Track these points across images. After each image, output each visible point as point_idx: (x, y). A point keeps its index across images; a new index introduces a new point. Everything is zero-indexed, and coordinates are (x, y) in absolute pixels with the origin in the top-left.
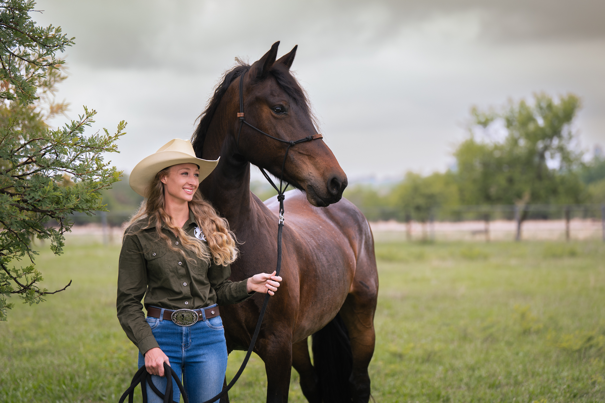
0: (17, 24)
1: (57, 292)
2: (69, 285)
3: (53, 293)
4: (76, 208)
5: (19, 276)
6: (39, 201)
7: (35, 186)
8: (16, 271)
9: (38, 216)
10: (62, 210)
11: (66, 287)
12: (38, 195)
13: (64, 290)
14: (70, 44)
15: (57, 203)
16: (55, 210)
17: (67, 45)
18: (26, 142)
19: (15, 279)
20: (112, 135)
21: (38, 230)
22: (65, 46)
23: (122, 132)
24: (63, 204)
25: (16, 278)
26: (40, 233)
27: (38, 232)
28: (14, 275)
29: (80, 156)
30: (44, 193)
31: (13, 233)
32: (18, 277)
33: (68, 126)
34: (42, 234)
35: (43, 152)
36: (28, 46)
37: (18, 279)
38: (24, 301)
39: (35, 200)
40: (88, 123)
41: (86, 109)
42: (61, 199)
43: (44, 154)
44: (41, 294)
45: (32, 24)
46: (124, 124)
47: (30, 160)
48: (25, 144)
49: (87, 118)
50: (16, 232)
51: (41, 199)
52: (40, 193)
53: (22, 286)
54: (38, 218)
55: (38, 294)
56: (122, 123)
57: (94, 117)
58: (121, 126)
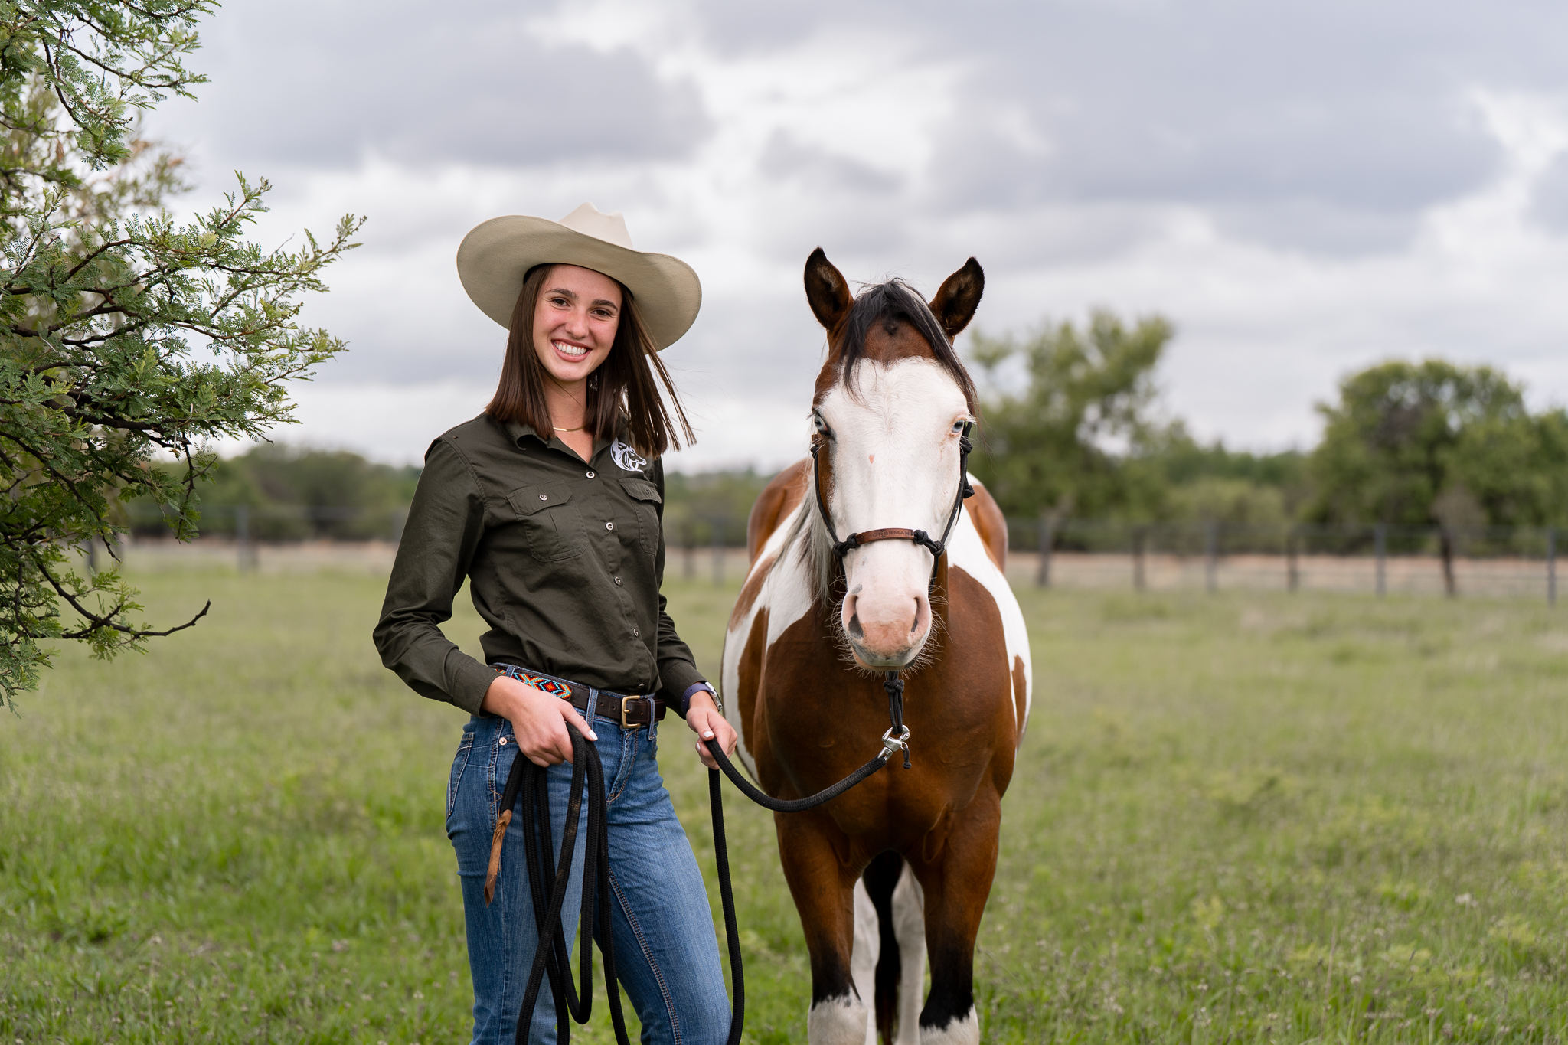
1: (174, 630)
2: (204, 613)
3: (165, 634)
5: (81, 593)
6: (123, 400)
8: (76, 582)
11: (198, 617)
13: (191, 627)
16: (167, 422)
19: (71, 599)
21: (126, 475)
23: (350, 240)
25: (74, 596)
26: (130, 481)
27: (125, 478)
28: (69, 589)
31: (63, 482)
32: (78, 595)
34: (134, 486)
37: (79, 600)
40: (248, 214)
41: (241, 180)
44: (137, 636)
46: (355, 222)
49: (247, 202)
51: (127, 395)
52: (122, 381)
53: (91, 617)
55: (129, 637)
56: (347, 221)
57: (265, 198)
58: (346, 226)
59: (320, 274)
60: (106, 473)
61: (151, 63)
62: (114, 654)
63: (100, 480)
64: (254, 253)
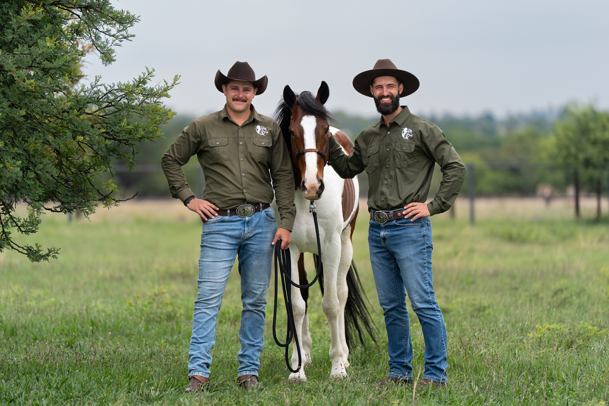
0: (101, 9)
1: (128, 199)
3: (125, 201)
4: (142, 137)
6: (118, 133)
7: (114, 123)
8: (99, 185)
9: (116, 144)
10: (133, 139)
11: (135, 196)
12: (117, 129)
13: (133, 199)
14: (137, 21)
15: (130, 134)
16: (129, 139)
17: (135, 21)
18: (107, 92)
20: (170, 85)
22: (134, 22)
23: (177, 82)
24: (134, 135)
25: (99, 189)
28: (97, 187)
29: (146, 100)
30: (120, 127)
33: (136, 80)
35: (119, 99)
36: (110, 24)
38: (104, 206)
39: (115, 132)
40: (149, 78)
41: (147, 69)
42: (133, 132)
43: (120, 100)
44: (117, 201)
45: (111, 8)
46: (178, 77)
47: (110, 104)
48: (107, 93)
49: (148, 75)
50: (101, 155)
51: (119, 131)
52: (118, 127)
53: (103, 196)
54: (116, 145)
55: (114, 202)
56: (176, 76)
57: (154, 73)
58: (176, 79)
59: (169, 92)
60: (111, 153)
61: (119, 31)
62: (110, 207)
63: (110, 155)
64: (152, 89)
